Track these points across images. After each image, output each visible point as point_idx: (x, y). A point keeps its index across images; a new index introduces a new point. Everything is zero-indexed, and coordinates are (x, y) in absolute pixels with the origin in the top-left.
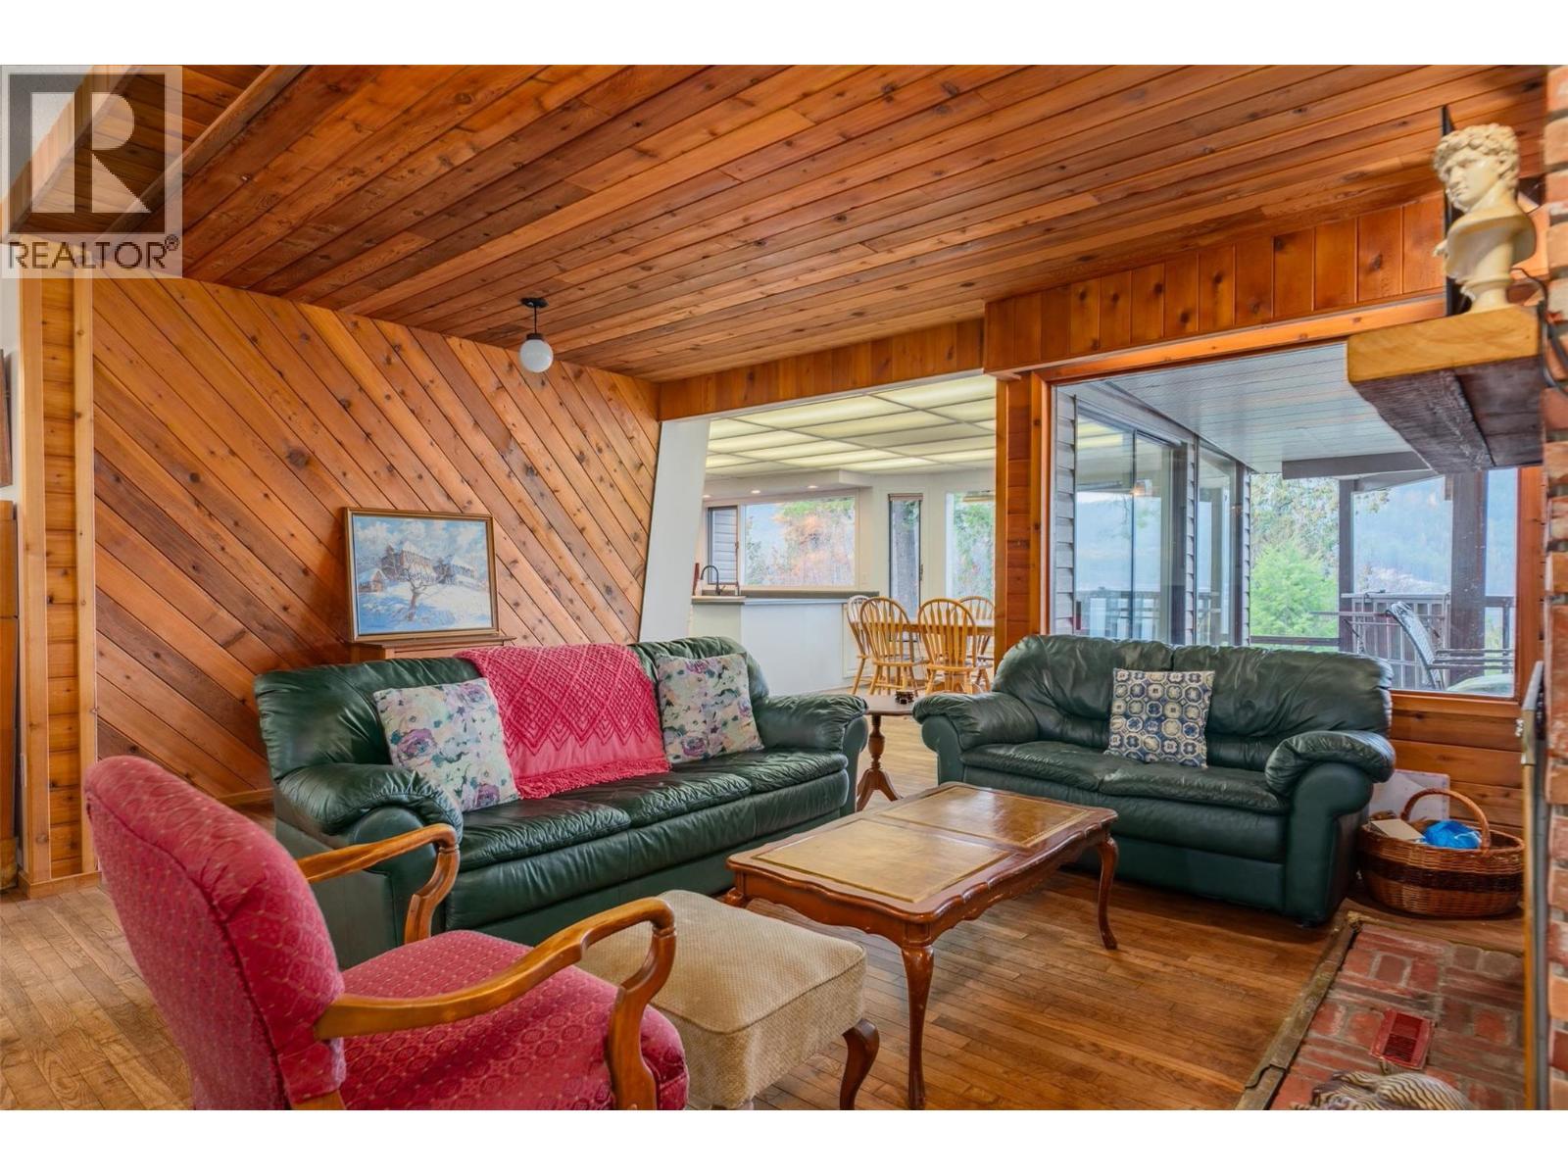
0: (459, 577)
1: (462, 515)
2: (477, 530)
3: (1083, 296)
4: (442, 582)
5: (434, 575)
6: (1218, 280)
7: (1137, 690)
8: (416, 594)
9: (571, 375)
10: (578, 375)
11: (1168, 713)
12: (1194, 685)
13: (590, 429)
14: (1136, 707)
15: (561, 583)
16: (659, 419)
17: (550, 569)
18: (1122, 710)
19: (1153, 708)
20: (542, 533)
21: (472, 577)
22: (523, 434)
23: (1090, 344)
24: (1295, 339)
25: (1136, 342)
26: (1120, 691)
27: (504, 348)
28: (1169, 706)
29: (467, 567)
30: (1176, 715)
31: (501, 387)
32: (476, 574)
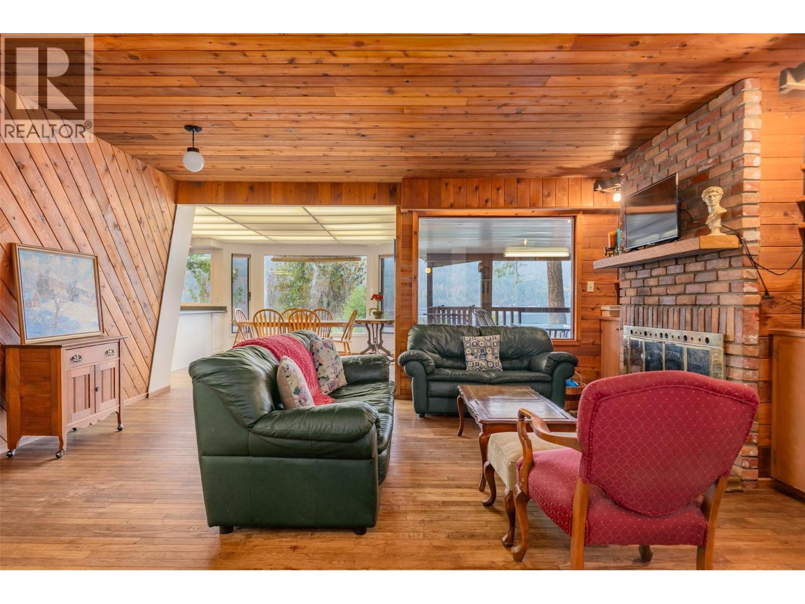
0: (81, 296)
1: (79, 253)
2: (88, 264)
3: (447, 184)
4: (72, 300)
5: (67, 295)
6: (498, 189)
7: (475, 344)
8: (58, 309)
9: (141, 168)
10: (144, 169)
11: (488, 352)
12: (495, 341)
13: (146, 203)
14: (475, 351)
15: (124, 300)
16: (176, 202)
17: (120, 292)
18: (470, 352)
19: (482, 351)
20: (118, 269)
21: (88, 296)
22: (115, 203)
23: (449, 204)
24: (514, 215)
25: (468, 207)
26: (468, 345)
27: (112, 144)
28: (488, 349)
29: (85, 290)
30: (491, 352)
31: (107, 170)
32: (89, 295)
